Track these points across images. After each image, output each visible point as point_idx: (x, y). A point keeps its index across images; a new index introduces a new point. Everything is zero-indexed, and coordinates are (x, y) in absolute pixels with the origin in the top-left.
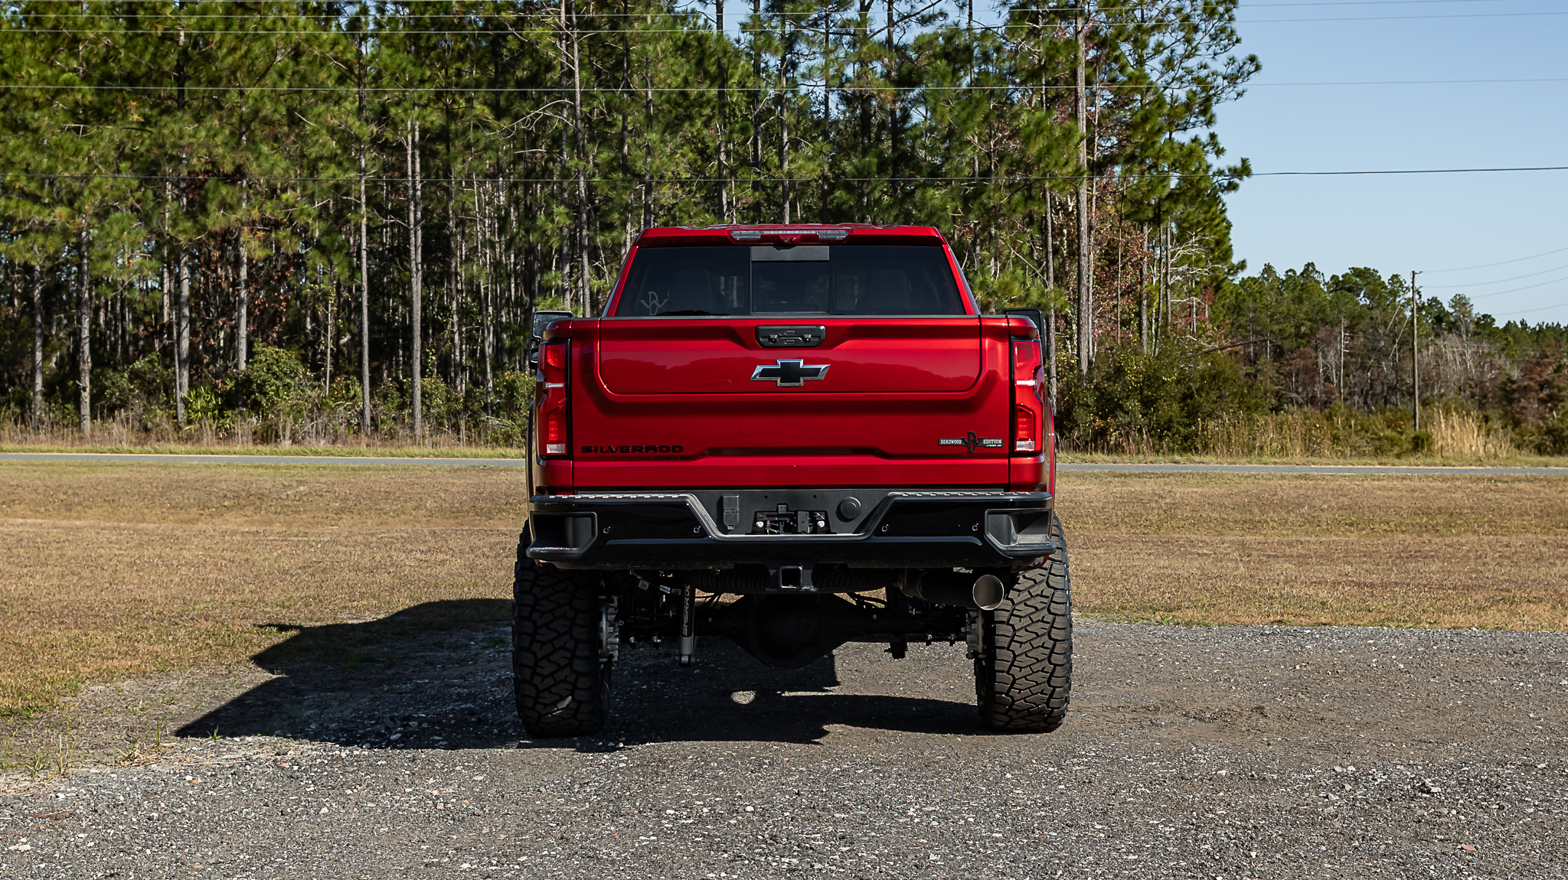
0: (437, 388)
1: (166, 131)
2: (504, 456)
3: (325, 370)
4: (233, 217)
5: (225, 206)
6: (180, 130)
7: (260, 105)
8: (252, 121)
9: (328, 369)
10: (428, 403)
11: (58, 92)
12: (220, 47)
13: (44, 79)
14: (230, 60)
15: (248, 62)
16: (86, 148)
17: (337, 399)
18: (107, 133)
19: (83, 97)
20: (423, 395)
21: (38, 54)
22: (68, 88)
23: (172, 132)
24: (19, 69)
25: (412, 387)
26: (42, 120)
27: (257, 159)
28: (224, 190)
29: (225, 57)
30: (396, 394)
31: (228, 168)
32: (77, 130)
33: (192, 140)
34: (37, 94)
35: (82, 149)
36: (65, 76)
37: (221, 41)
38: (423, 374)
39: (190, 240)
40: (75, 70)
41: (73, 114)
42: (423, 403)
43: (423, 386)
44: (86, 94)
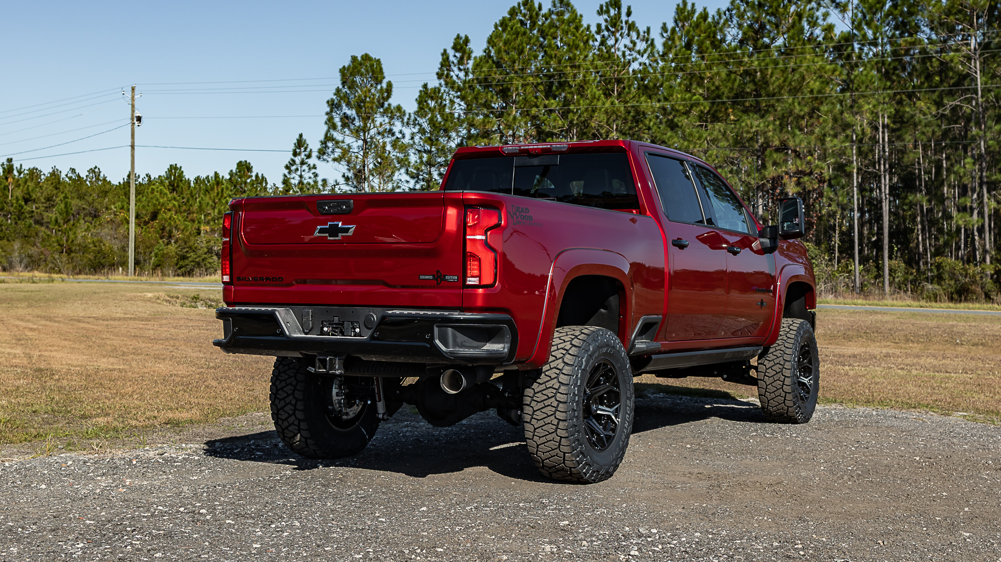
0: (899, 267)
1: (743, 124)
2: (909, 306)
3: (835, 256)
4: (780, 171)
5: (775, 164)
6: (751, 123)
7: (792, 107)
8: (790, 116)
9: (836, 255)
10: (893, 274)
11: (692, 106)
12: (771, 77)
13: (685, 100)
14: (777, 83)
15: (787, 83)
16: (704, 136)
17: (840, 272)
18: (717, 127)
19: (704, 108)
20: (890, 270)
21: (683, 86)
22: (697, 104)
23: (747, 125)
24: (672, 95)
25: (883, 265)
26: (683, 121)
27: (793, 137)
28: (775, 156)
29: (774, 82)
30: (875, 270)
31: (777, 143)
32: (701, 126)
33: (758, 128)
34: (681, 108)
35: (702, 136)
36: (695, 98)
37: (772, 73)
38: (890, 258)
39: (758, 183)
40: (701, 95)
41: (700, 118)
42: (890, 275)
43: (890, 266)
44: (706, 106)
